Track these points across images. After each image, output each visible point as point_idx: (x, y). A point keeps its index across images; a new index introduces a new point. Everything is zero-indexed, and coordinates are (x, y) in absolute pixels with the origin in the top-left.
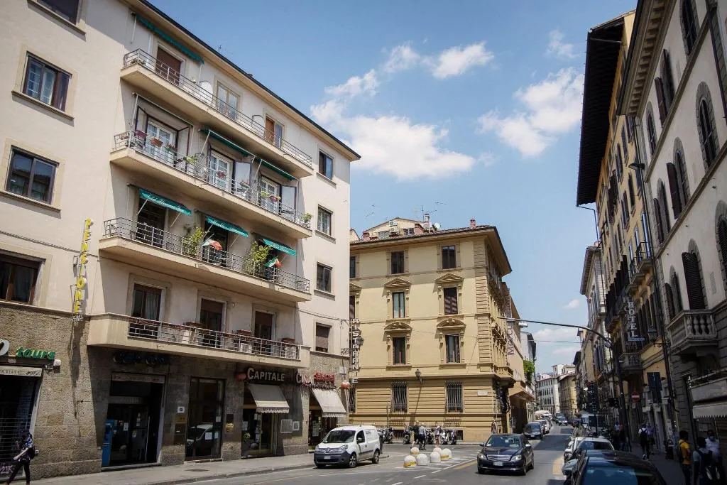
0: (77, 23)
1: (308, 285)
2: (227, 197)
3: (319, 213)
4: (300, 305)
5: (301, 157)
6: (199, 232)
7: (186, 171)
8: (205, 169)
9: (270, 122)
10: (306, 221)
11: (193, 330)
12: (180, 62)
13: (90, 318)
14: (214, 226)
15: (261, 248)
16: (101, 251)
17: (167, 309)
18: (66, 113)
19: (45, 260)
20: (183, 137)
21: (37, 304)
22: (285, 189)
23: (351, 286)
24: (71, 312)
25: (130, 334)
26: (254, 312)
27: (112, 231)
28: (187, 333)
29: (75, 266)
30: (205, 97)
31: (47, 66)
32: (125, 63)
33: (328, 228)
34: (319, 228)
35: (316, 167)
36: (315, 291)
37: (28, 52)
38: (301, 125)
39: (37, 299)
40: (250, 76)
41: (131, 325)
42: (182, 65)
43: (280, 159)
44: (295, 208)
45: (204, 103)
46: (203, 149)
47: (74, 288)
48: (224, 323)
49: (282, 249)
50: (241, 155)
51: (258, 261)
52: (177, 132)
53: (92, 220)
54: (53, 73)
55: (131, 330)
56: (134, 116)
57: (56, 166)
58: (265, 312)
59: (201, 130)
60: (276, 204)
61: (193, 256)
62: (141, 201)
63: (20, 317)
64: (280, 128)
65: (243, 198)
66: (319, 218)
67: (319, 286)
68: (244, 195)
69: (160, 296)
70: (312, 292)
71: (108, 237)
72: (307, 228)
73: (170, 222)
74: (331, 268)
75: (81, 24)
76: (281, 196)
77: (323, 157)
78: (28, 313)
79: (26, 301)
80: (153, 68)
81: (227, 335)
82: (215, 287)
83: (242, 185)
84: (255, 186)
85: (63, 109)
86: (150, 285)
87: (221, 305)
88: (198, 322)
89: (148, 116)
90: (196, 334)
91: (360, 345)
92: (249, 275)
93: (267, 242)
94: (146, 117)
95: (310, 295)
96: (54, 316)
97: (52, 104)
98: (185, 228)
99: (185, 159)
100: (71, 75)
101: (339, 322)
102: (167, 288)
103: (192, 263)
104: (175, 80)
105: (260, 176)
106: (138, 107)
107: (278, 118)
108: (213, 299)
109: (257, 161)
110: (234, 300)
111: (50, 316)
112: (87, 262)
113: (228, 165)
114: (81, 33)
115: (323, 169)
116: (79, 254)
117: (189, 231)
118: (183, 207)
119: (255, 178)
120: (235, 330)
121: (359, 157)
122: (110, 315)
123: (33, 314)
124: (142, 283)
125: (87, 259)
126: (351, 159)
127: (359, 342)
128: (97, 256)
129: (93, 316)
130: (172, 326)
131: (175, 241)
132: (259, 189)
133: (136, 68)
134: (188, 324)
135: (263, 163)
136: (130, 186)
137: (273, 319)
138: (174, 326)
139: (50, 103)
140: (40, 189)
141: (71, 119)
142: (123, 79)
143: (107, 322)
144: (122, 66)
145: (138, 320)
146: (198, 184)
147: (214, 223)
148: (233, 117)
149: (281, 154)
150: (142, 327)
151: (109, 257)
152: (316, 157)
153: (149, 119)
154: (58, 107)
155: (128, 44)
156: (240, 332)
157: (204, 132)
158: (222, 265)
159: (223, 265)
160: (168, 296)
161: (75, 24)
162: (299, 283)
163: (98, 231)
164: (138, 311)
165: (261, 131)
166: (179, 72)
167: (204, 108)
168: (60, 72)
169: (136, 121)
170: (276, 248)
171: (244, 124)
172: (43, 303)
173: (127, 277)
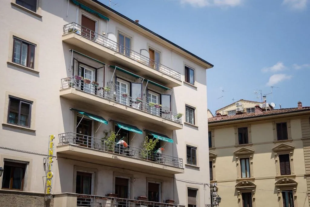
0: (37, 11)
1: (181, 163)
2: (129, 110)
3: (186, 109)
4: (177, 176)
5: (173, 73)
6: (113, 135)
7: (104, 97)
8: (115, 93)
9: (152, 51)
10: (178, 118)
11: (113, 199)
12: (94, 22)
13: (54, 196)
14: (122, 129)
15: (151, 141)
16: (58, 153)
17: (96, 185)
18: (35, 69)
19: (29, 162)
20: (100, 73)
21: (26, 190)
22: (163, 97)
23: (210, 154)
24: (44, 193)
25: (77, 205)
26: (148, 184)
27: (64, 141)
28: (109, 202)
29: (44, 164)
30: (112, 45)
31: (24, 42)
32: (64, 31)
33: (193, 119)
34: (186, 120)
35: (183, 78)
36: (186, 165)
37: (13, 36)
38: (172, 50)
39: (26, 187)
40: (136, 23)
41: (78, 199)
42: (96, 24)
43: (159, 78)
44: (171, 110)
45: (112, 50)
46: (112, 79)
47: (45, 178)
48: (130, 193)
49: (164, 139)
50: (134, 78)
51: (149, 150)
52: (96, 70)
54: (27, 45)
55: (78, 202)
56: (72, 64)
57: (31, 103)
58: (154, 182)
59: (110, 66)
60: (158, 110)
61: (110, 151)
62: (78, 119)
63: (19, 198)
64: (159, 54)
65: (138, 108)
66: (186, 113)
67: (188, 161)
68: (139, 106)
69: (91, 178)
70: (184, 167)
71: (61, 144)
72: (179, 123)
73: (95, 129)
74: (196, 148)
75: (39, 11)
76: (161, 103)
77: (187, 70)
78: (22, 196)
79: (19, 188)
80: (80, 33)
81: (132, 201)
82: (123, 169)
83: (137, 100)
84: (144, 97)
85: (33, 67)
86: (86, 172)
87: (127, 180)
88: (114, 193)
89: (79, 63)
90: (115, 202)
91: (219, 202)
92: (143, 159)
93: (155, 136)
95: (184, 169)
96: (36, 197)
97: (27, 66)
98: (104, 132)
99: (103, 89)
100: (36, 45)
101: (203, 186)
102: (95, 172)
103: (110, 156)
104: (93, 38)
105: (148, 90)
106: (74, 59)
107: (155, 47)
108: (122, 177)
109: (145, 81)
110: (135, 176)
111: (33, 197)
112: (53, 162)
113: (127, 86)
114: (40, 17)
115: (187, 79)
116: (47, 157)
117: (106, 134)
118: (103, 119)
119: (144, 92)
120: (136, 197)
121: (213, 66)
122: (67, 194)
123: (25, 196)
124: (81, 171)
125: (53, 160)
126: (206, 68)
127: (218, 200)
128: (55, 157)
129: (56, 195)
130: (101, 198)
131: (99, 141)
132: (148, 101)
133: (72, 35)
134: (108, 195)
135: (149, 82)
136: (72, 109)
137: (160, 186)
138: (102, 197)
139: (25, 64)
140: (23, 119)
141: (38, 73)
142: (64, 42)
143: (65, 198)
144: (62, 33)
145: (82, 195)
146: (111, 104)
147: (122, 127)
148: (128, 55)
149: (160, 74)
150: (84, 200)
151: (62, 157)
152: (183, 70)
153: (80, 64)
154: (30, 67)
155: (66, 18)
156: (139, 198)
157: (112, 67)
158: (128, 155)
160: (96, 178)
161: (36, 12)
162: (175, 161)
163: (57, 142)
164: (79, 190)
165: (147, 61)
166: (95, 31)
167: (112, 53)
168: (30, 44)
169: (73, 67)
170: (161, 139)
171: (137, 58)
172: (29, 190)
173: (73, 167)
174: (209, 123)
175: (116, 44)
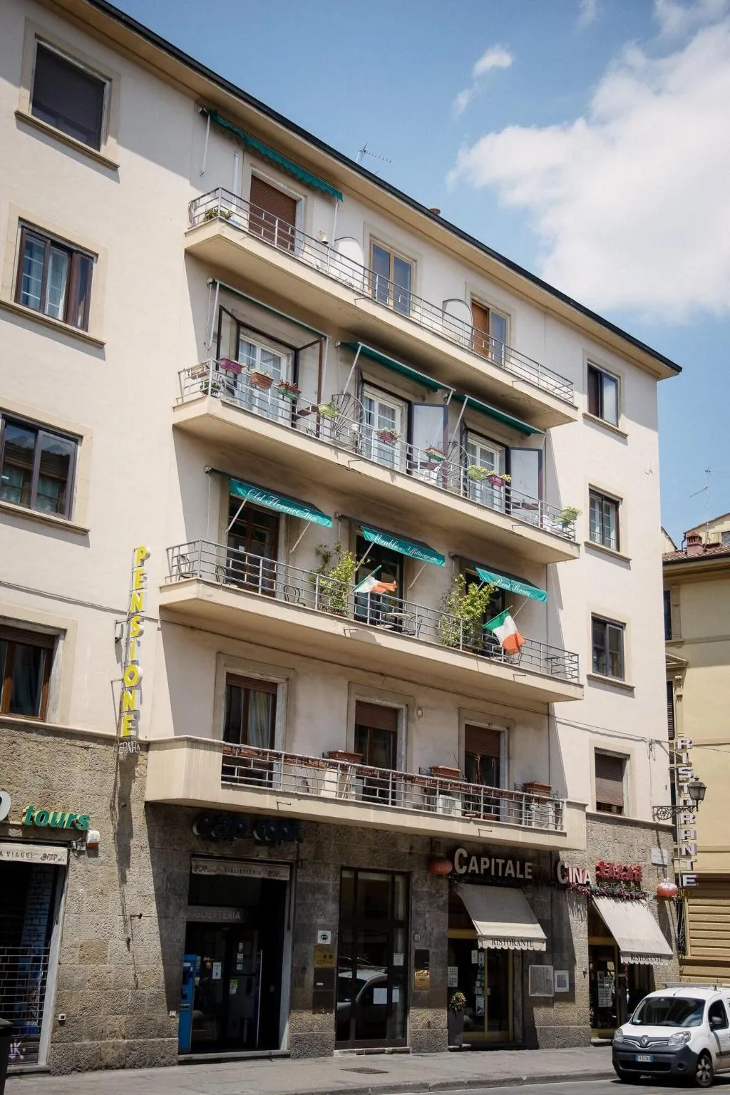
0: (103, 147)
1: (575, 666)
2: (401, 483)
3: (592, 503)
4: (559, 709)
5: (548, 382)
6: (347, 562)
7: (318, 435)
8: (355, 427)
9: (481, 310)
10: (566, 524)
11: (344, 768)
12: (294, 202)
13: (147, 746)
14: (377, 546)
15: (474, 589)
16: (163, 608)
17: (289, 722)
18: (92, 333)
19: (65, 631)
20: (309, 362)
21: (55, 719)
22: (515, 454)
23: (668, 659)
24: (114, 734)
25: (223, 779)
26: (463, 727)
27: (184, 569)
28: (332, 775)
29: (117, 640)
30: (350, 272)
31: (54, 243)
32: (192, 219)
33: (613, 535)
34: (592, 537)
35: (582, 400)
36: (589, 677)
37: (20, 219)
38: (546, 311)
39: (54, 710)
40: (433, 215)
41: (225, 759)
42: (299, 208)
43: (505, 392)
44: (540, 497)
45: (348, 287)
46: (349, 386)
47: (118, 686)
48: (403, 753)
49: (517, 588)
50: (423, 389)
51: (468, 617)
52: (296, 352)
53: (148, 549)
54: (64, 255)
55: (225, 770)
56: (214, 328)
57: (76, 442)
58: (484, 725)
59: (344, 345)
60: (499, 492)
61: (338, 613)
62: (234, 504)
63: (29, 746)
64: (503, 322)
65: (433, 482)
66: (592, 514)
67: (598, 665)
68: (435, 476)
69: (275, 697)
70: (584, 681)
71: (174, 580)
72: (569, 540)
73: (289, 542)
74: (623, 625)
75: (110, 149)
76: (508, 471)
77: (596, 378)
78: (40, 738)
79: (34, 714)
80: (244, 224)
81: (411, 779)
82: (382, 674)
83: (431, 456)
84: (454, 453)
85: (85, 326)
86: (257, 676)
87: (395, 712)
88: (352, 750)
89: (240, 324)
90: (351, 777)
91: (698, 799)
92: (452, 647)
93: (484, 575)
94: (235, 328)
95: (581, 686)
96: (86, 744)
97: (66, 320)
98: (318, 552)
99: (315, 409)
100: (97, 255)
101: (645, 746)
102: (288, 679)
103: (336, 627)
104: (287, 243)
105: (465, 430)
106: (221, 309)
107: (494, 298)
108: (377, 701)
109: (458, 399)
110: (421, 701)
111: (79, 743)
112: (141, 633)
113: (398, 413)
114: (111, 167)
115: (596, 405)
116: (125, 617)
117: (326, 558)
118: (315, 510)
119: (454, 436)
120: (426, 767)
121: (678, 369)
122: (188, 740)
123: (50, 738)
124: (240, 672)
125: (141, 627)
126: (657, 376)
127: (695, 793)
128: (156, 621)
129: (154, 743)
130: (304, 761)
131: (301, 582)
132: (464, 459)
133: (216, 228)
134: (332, 755)
135: (470, 404)
136: (212, 472)
137: (503, 739)
138: (307, 760)
139: (60, 316)
140: (50, 490)
141: (100, 345)
142: (190, 254)
143: (183, 753)
144: (186, 226)
145: (240, 749)
146: (342, 459)
147: (376, 539)
148: (403, 309)
149: (506, 380)
150: (246, 763)
151: (174, 618)
152: (581, 377)
153: (242, 330)
154: (75, 324)
155: (197, 178)
156: (435, 770)
157: (348, 348)
158: (395, 628)
159: (397, 628)
160: (290, 696)
161: (98, 149)
162: (554, 661)
163: (159, 569)
164: (234, 730)
165: (465, 333)
166: (293, 223)
167: (348, 297)
168: (77, 252)
169: (218, 336)
170: (507, 587)
171: (429, 323)
172: (63, 720)
173: (214, 662)
174: (665, 564)
175: (361, 270)
